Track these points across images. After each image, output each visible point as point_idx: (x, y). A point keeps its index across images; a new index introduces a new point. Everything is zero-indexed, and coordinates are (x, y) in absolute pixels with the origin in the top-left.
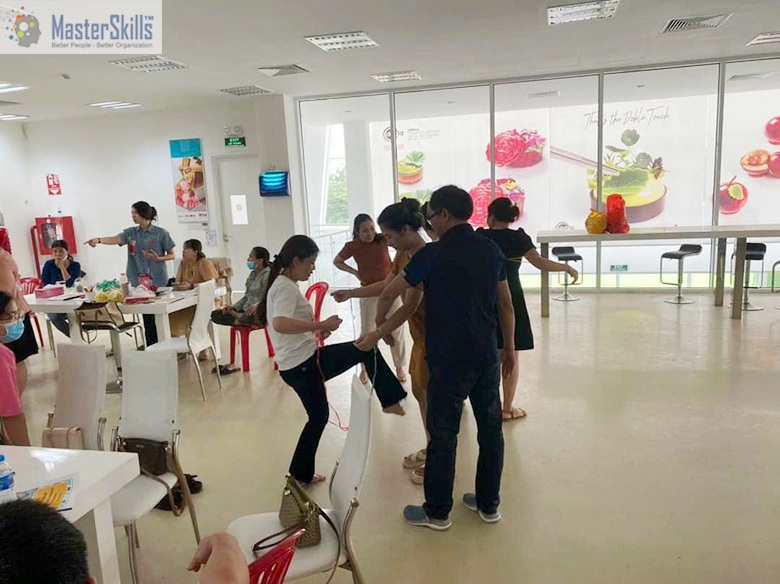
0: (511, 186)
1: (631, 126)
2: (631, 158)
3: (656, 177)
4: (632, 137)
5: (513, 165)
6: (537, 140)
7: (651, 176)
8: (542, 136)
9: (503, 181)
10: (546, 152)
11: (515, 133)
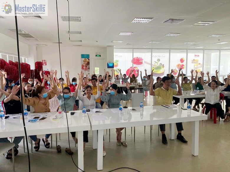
0: (137, 68)
1: (159, 58)
2: (159, 64)
3: (163, 68)
4: (159, 60)
5: (137, 64)
6: (142, 59)
7: (162, 68)
8: (143, 58)
9: (135, 67)
10: (143, 62)
11: (137, 58)
